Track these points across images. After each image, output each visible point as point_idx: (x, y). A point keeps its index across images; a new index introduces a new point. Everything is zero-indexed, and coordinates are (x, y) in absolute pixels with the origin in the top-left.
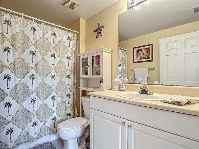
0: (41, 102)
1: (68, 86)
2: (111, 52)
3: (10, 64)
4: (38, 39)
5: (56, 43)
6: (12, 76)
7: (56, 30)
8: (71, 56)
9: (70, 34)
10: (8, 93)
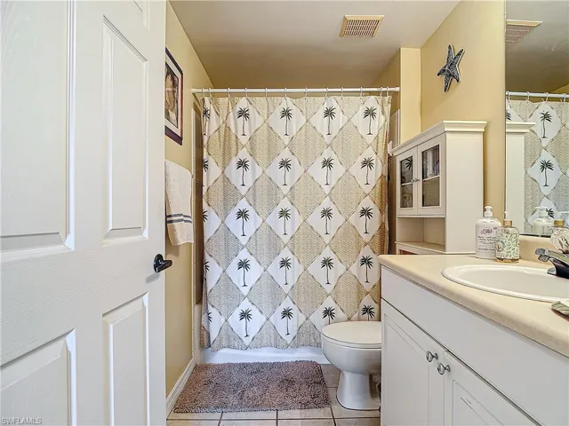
0: (302, 269)
1: (366, 238)
2: (483, 130)
3: (247, 190)
4: (295, 133)
5: (335, 132)
6: (251, 212)
7: (333, 102)
8: (374, 157)
9: (372, 102)
10: (244, 243)
